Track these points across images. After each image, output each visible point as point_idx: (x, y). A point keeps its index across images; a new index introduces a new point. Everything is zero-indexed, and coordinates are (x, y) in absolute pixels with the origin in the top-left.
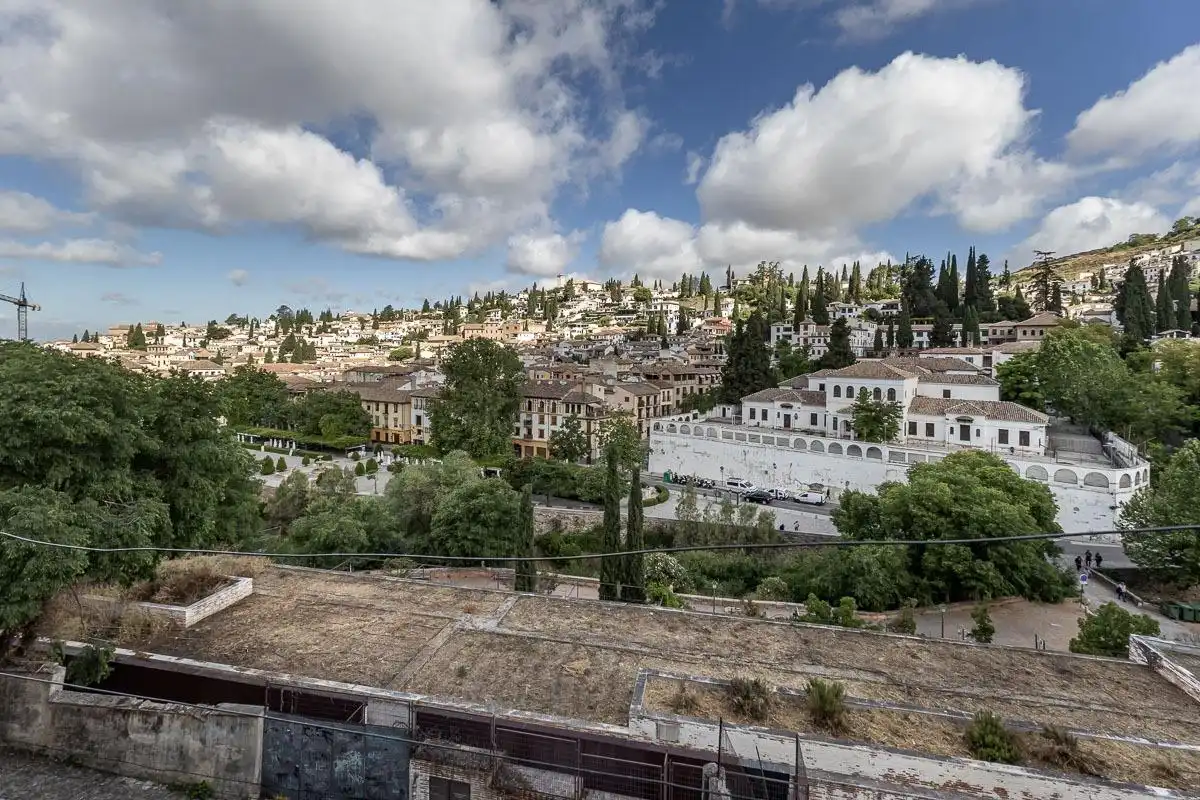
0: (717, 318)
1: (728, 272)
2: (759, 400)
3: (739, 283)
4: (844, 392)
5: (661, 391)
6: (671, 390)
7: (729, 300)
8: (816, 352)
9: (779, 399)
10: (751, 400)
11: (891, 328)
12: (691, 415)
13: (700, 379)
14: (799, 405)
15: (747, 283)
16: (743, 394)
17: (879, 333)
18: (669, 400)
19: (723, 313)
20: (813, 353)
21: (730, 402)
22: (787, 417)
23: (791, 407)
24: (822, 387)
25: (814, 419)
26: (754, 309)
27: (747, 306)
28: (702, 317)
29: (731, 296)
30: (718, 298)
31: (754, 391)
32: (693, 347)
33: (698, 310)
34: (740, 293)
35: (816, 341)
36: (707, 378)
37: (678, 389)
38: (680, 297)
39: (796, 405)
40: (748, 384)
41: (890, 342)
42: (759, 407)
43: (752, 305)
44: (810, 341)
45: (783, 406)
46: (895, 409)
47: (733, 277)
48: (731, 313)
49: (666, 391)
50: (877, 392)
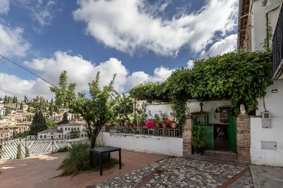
0: (22, 111)
1: (25, 97)
2: (43, 133)
3: (29, 100)
4: (67, 129)
5: (4, 133)
6: (8, 133)
7: (25, 105)
8: (57, 120)
9: (50, 132)
10: (41, 133)
11: (75, 115)
12: (19, 140)
13: (20, 129)
14: (56, 133)
15: (32, 101)
16: (37, 132)
17: (72, 116)
18: (7, 136)
19: (24, 109)
20: (56, 121)
21: (33, 134)
22: (52, 137)
23: (53, 134)
24: (61, 128)
25: (60, 136)
26: (35, 108)
27: (33, 108)
28: (15, 110)
29: (26, 104)
30: (21, 105)
31: (42, 131)
32: (14, 119)
33: (13, 108)
34: (30, 104)
35: (57, 118)
36: (22, 128)
37: (11, 132)
38: (4, 103)
39: (55, 133)
40: (39, 129)
41: (75, 118)
42: (43, 135)
43: (34, 107)
44: (55, 118)
45: (51, 134)
46: (79, 132)
47: (27, 99)
48: (27, 109)
49: (6, 133)
50: (75, 129)
